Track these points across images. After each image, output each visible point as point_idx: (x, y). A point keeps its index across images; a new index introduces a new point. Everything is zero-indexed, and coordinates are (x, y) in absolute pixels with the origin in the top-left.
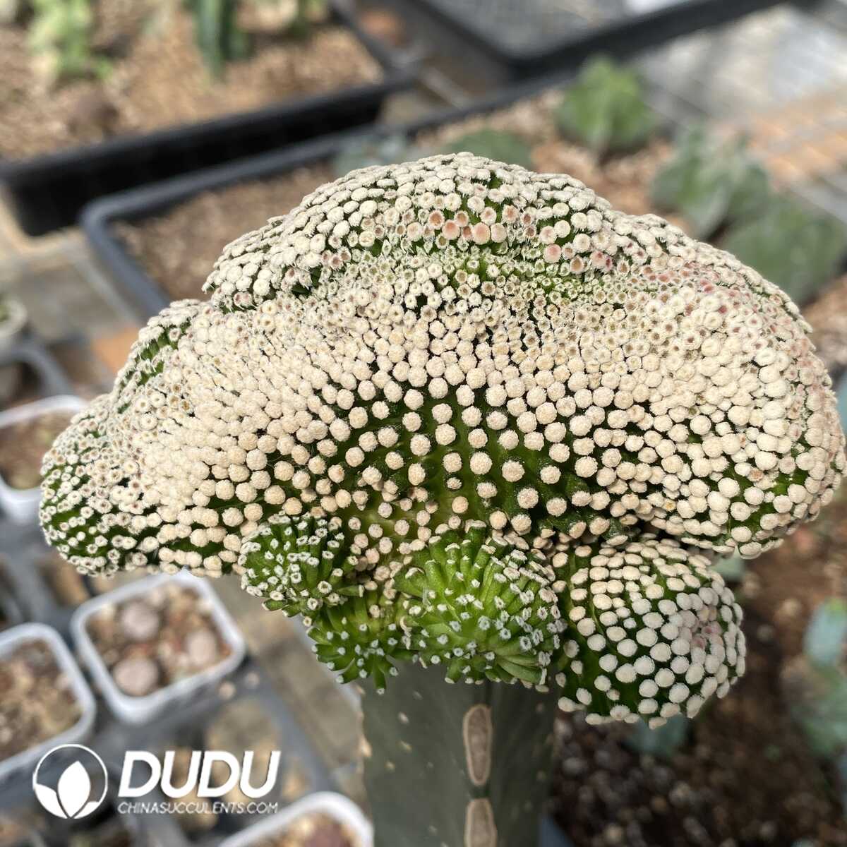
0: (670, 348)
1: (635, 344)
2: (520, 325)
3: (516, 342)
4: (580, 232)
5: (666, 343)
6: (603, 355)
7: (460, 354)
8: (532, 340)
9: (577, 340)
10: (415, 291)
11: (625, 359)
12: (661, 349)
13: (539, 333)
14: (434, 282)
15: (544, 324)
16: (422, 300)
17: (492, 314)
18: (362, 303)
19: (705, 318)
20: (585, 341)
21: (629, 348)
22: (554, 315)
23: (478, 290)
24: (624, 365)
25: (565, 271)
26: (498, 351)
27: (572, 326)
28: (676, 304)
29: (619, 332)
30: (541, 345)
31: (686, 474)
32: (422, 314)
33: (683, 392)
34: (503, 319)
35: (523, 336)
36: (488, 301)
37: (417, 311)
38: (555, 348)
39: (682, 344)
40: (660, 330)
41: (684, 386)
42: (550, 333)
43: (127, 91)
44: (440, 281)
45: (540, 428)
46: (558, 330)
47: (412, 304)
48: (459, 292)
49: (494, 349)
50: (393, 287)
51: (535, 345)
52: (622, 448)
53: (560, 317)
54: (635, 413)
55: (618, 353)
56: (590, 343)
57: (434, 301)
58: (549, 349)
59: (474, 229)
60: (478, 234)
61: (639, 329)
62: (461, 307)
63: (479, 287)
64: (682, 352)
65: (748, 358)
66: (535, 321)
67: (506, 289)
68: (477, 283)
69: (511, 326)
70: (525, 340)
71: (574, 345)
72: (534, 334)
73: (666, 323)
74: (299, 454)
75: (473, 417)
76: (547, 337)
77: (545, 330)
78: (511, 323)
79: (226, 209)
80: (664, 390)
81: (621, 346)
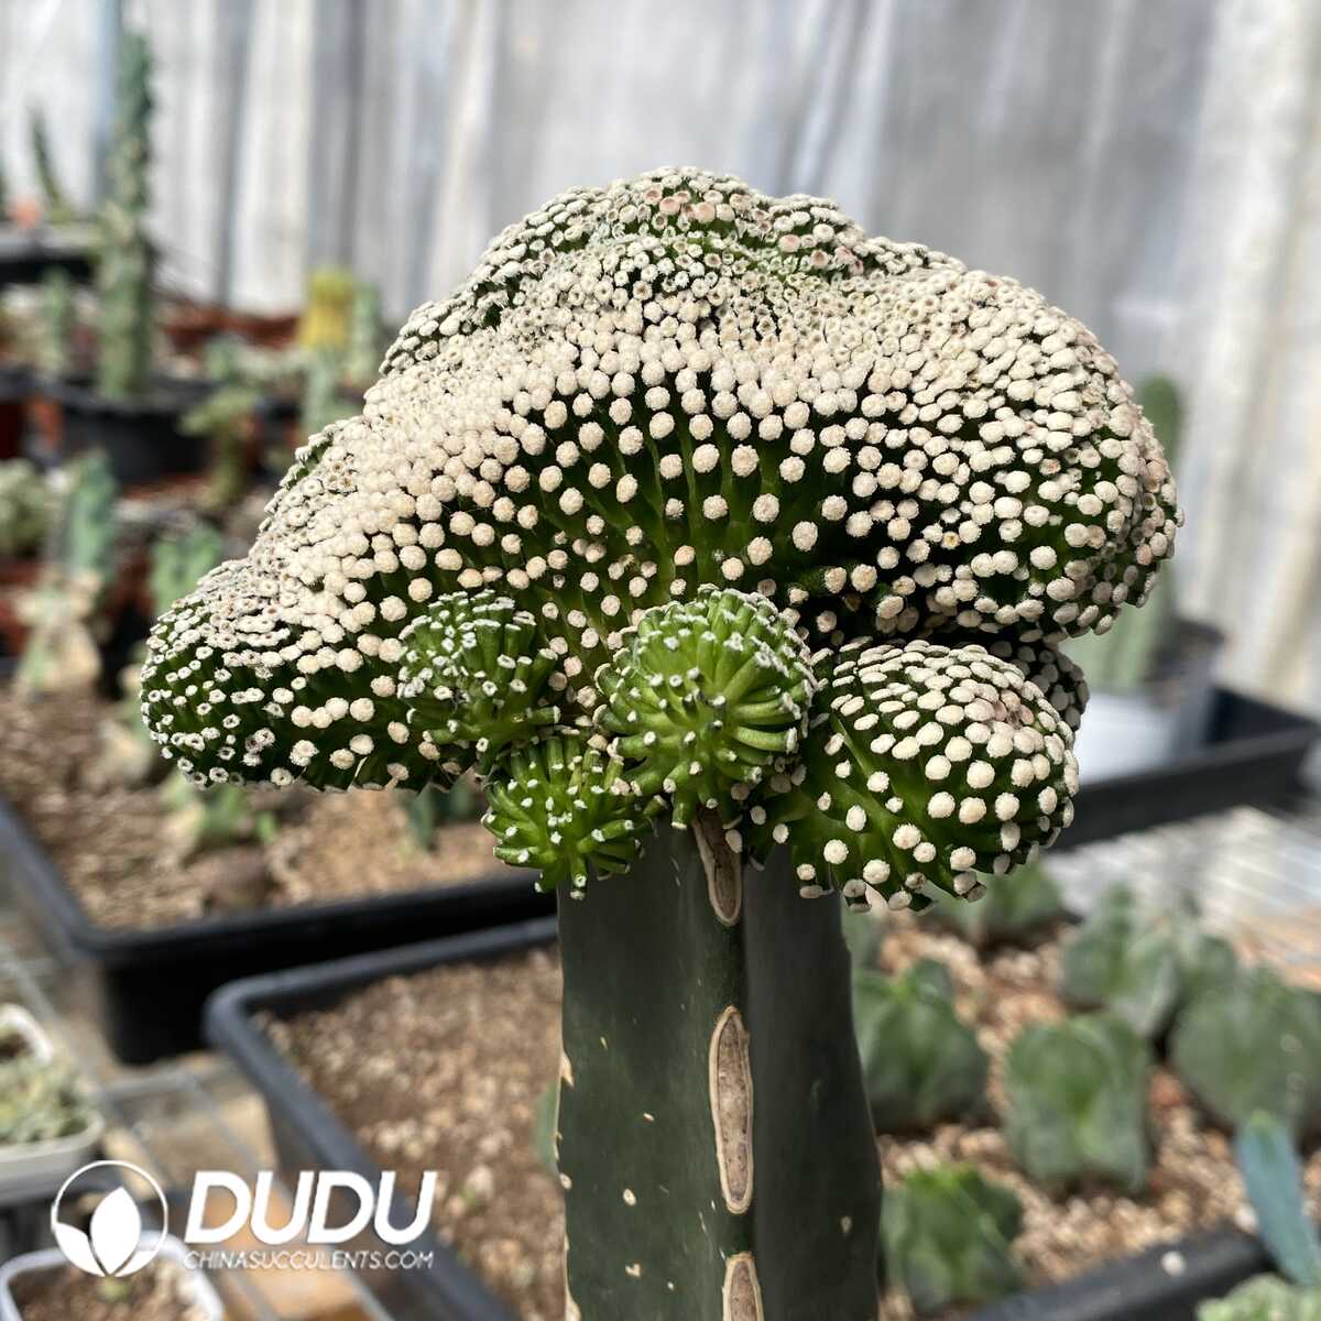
0: (932, 326)
1: (890, 326)
2: (752, 309)
3: (748, 331)
4: (821, 221)
5: (926, 321)
6: (853, 339)
7: (681, 341)
8: (767, 326)
9: (821, 328)
10: (628, 266)
11: (880, 343)
12: (921, 329)
13: (775, 318)
14: (649, 253)
15: (781, 308)
16: (635, 275)
17: (718, 289)
18: (564, 286)
19: (970, 290)
20: (831, 327)
21: (884, 331)
22: (793, 299)
23: (699, 259)
24: (879, 348)
25: (807, 265)
26: (727, 337)
27: (815, 313)
28: (937, 281)
29: (871, 314)
30: (778, 332)
31: (962, 474)
32: (635, 292)
33: (951, 372)
34: (730, 301)
35: (756, 324)
36: (712, 274)
37: (629, 287)
38: (795, 334)
39: (946, 318)
40: (920, 306)
41: (952, 365)
42: (788, 316)
43: (293, 863)
44: (656, 252)
45: (779, 411)
46: (797, 313)
47: (621, 278)
48: (678, 262)
49: (722, 335)
50: (601, 261)
51: (771, 333)
52: (881, 446)
53: (800, 301)
54: (895, 399)
55: (870, 337)
56: (836, 329)
57: (649, 274)
58: (788, 337)
59: (696, 208)
60: (700, 212)
61: (895, 311)
62: (682, 280)
63: (702, 256)
64: (947, 326)
65: (1026, 329)
66: (771, 305)
67: (734, 268)
68: (700, 252)
69: (741, 309)
70: (759, 328)
71: (819, 333)
72: (768, 318)
73: (925, 299)
74: (482, 493)
75: (695, 400)
76: (785, 322)
77: (783, 314)
78: (742, 305)
79: (420, 998)
80: (928, 373)
81: (875, 329)
